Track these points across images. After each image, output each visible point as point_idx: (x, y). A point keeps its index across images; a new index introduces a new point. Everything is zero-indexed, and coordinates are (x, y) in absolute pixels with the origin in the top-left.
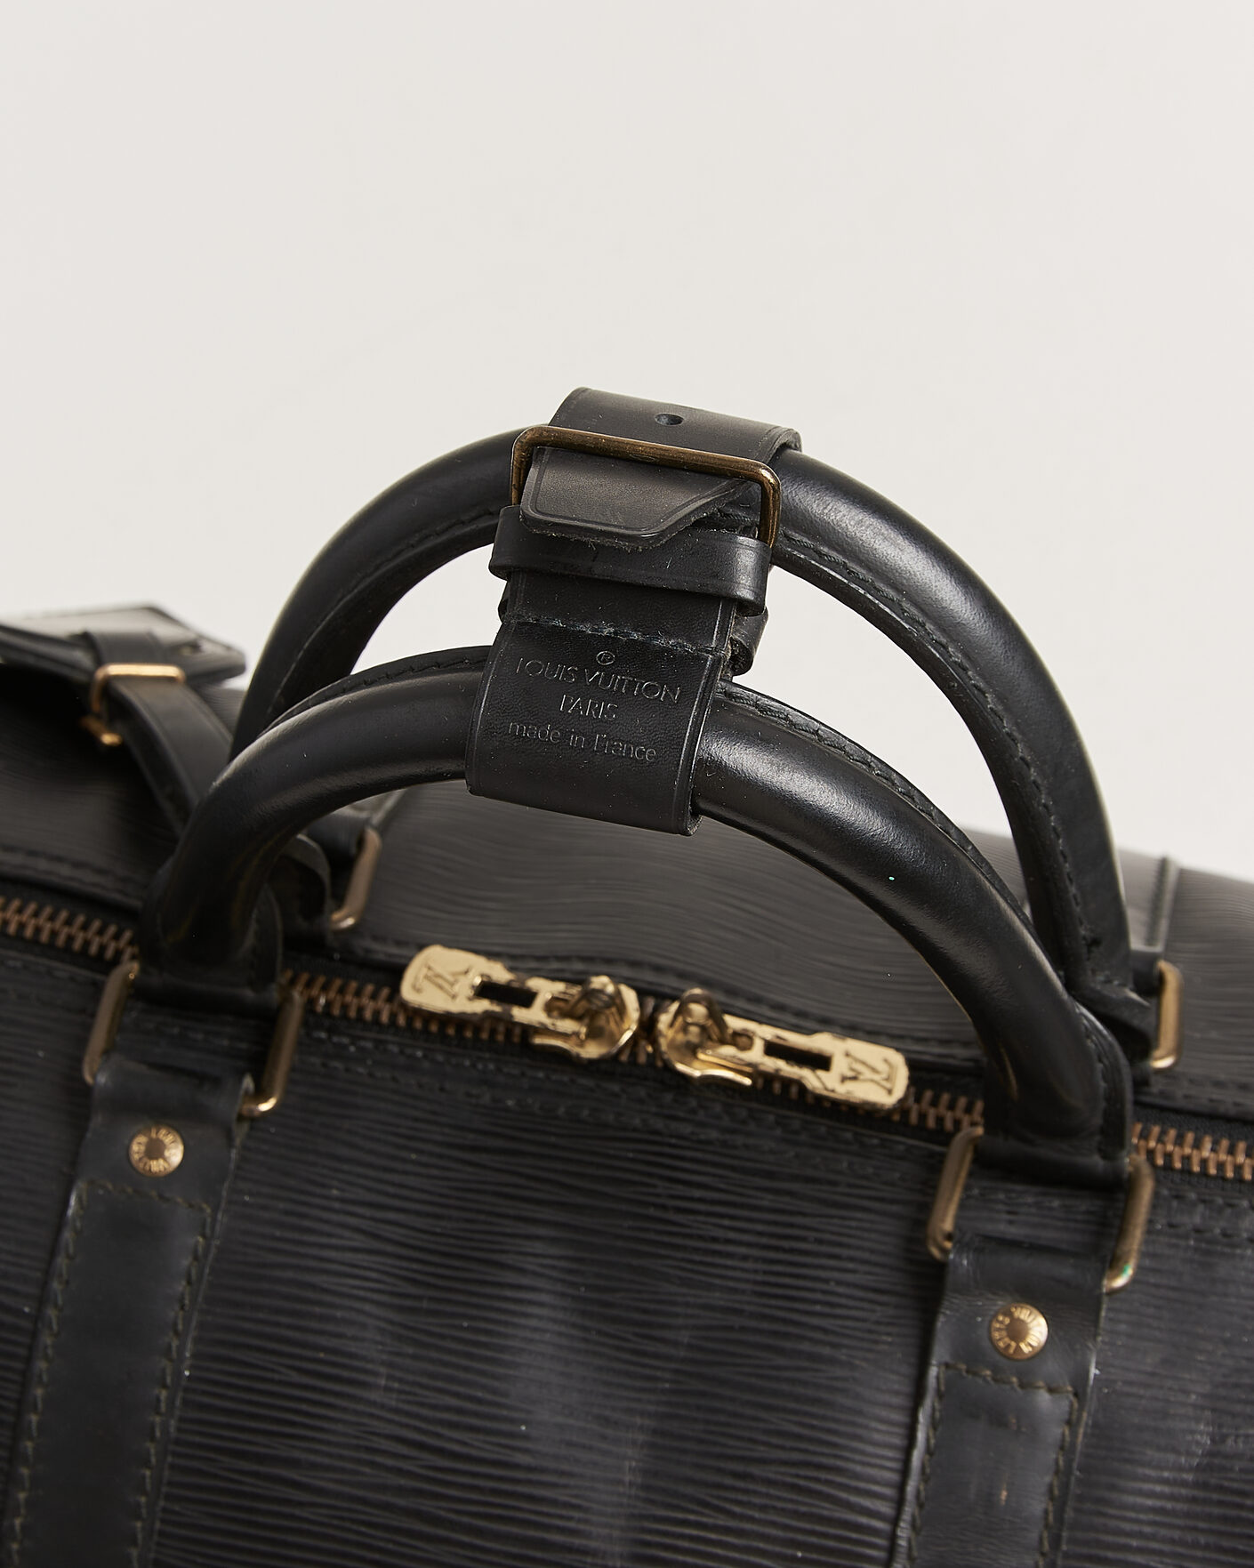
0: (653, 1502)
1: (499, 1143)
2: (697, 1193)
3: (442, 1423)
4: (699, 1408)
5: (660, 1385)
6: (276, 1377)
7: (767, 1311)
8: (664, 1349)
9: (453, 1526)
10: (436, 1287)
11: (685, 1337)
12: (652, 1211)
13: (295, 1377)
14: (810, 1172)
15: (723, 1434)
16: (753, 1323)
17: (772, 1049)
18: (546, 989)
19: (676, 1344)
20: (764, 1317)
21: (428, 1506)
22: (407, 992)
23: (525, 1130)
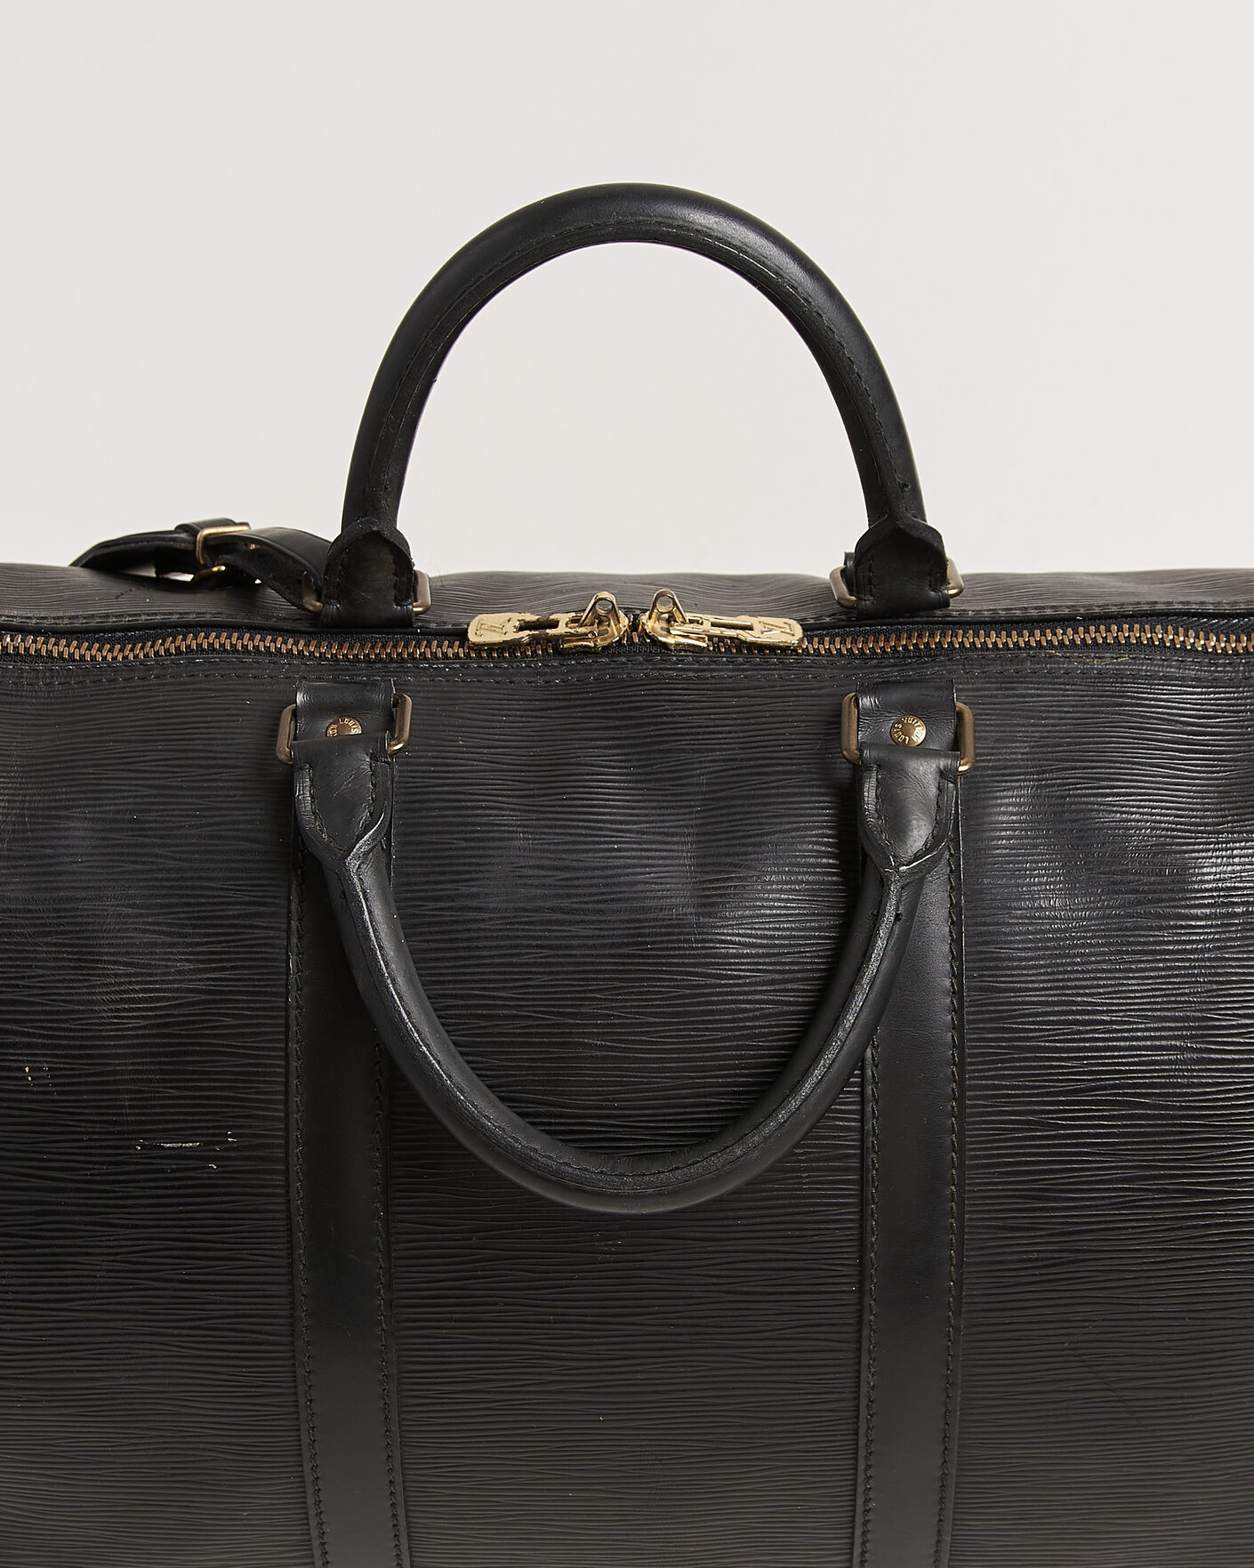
0: (707, 872)
1: (557, 704)
2: (691, 705)
3: (564, 851)
4: (722, 815)
5: (695, 809)
6: (453, 846)
7: (752, 755)
8: (690, 789)
9: (585, 912)
10: (538, 782)
11: (703, 779)
12: (665, 719)
13: (464, 844)
14: (756, 684)
15: (742, 825)
16: (745, 763)
17: (713, 625)
18: (563, 618)
19: (698, 784)
20: (751, 759)
21: (565, 903)
22: (472, 637)
23: (571, 694)
